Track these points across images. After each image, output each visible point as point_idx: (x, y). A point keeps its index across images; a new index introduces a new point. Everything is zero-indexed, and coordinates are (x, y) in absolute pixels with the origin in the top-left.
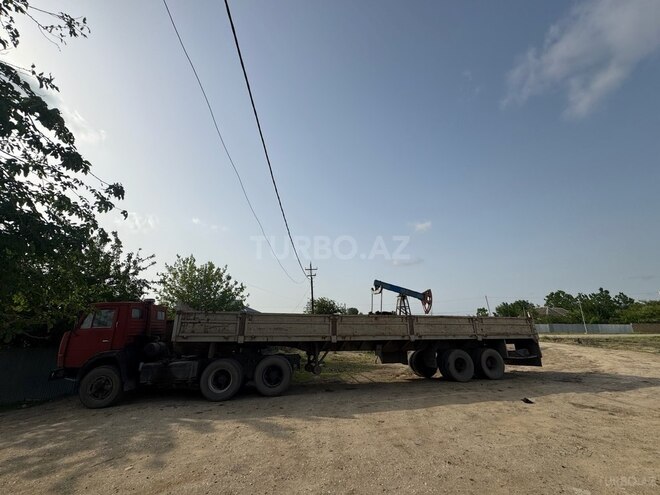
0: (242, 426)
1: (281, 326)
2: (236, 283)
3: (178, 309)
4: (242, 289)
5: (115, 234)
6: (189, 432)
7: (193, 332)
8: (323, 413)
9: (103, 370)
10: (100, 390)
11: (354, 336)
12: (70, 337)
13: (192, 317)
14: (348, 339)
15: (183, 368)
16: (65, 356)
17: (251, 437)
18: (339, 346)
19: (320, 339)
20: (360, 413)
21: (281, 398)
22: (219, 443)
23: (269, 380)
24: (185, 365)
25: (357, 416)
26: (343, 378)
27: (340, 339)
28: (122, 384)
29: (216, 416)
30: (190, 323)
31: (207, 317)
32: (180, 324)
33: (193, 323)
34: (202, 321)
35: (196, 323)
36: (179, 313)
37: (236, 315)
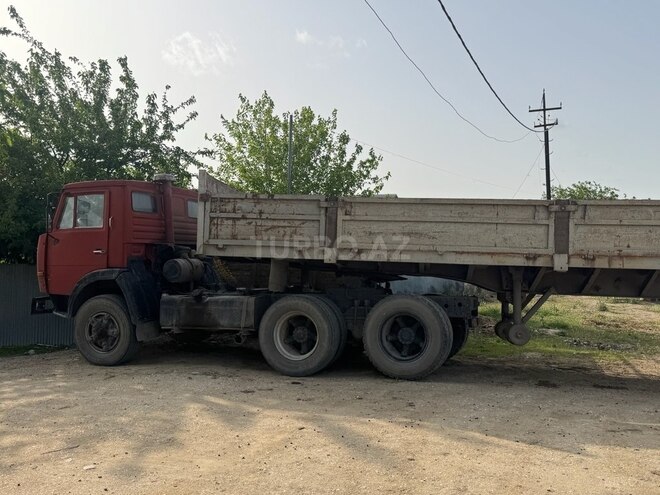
0: (310, 428)
1: (421, 227)
2: (359, 149)
3: (203, 191)
4: (373, 162)
5: (123, 62)
6: (213, 423)
7: (234, 237)
8: (503, 430)
9: (101, 302)
10: (102, 337)
11: (621, 256)
12: (47, 243)
13: (229, 207)
14: (602, 264)
15: (229, 309)
16: (46, 275)
17: (315, 453)
18: (580, 281)
19: (520, 262)
20: (604, 442)
21: (421, 385)
22: (252, 451)
23: (397, 345)
24: (231, 302)
25: (590, 448)
26: (601, 363)
27: (578, 263)
28: (133, 328)
29: (275, 402)
30: (227, 219)
31: (259, 207)
32: (208, 220)
33: (233, 219)
34: (249, 216)
35: (238, 219)
36: (204, 198)
37: (317, 201)
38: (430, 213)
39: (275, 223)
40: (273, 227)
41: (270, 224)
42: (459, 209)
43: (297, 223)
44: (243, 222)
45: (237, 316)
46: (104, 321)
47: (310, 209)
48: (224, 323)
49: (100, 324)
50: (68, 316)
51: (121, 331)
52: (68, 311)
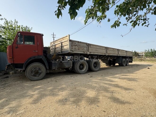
7: (75, 49)
13: (74, 43)
30: (74, 45)
31: (78, 44)
32: (71, 45)
33: (75, 45)
34: (77, 45)
35: (76, 45)
36: (70, 41)
37: (86, 44)
38: (98, 47)
39: (81, 47)
40: (81, 48)
41: (80, 47)
42: (100, 47)
43: (84, 47)
44: (76, 46)
45: (69, 65)
46: (37, 69)
47: (85, 45)
48: (67, 66)
49: (36, 70)
50: (24, 69)
51: (43, 71)
52: (23, 68)
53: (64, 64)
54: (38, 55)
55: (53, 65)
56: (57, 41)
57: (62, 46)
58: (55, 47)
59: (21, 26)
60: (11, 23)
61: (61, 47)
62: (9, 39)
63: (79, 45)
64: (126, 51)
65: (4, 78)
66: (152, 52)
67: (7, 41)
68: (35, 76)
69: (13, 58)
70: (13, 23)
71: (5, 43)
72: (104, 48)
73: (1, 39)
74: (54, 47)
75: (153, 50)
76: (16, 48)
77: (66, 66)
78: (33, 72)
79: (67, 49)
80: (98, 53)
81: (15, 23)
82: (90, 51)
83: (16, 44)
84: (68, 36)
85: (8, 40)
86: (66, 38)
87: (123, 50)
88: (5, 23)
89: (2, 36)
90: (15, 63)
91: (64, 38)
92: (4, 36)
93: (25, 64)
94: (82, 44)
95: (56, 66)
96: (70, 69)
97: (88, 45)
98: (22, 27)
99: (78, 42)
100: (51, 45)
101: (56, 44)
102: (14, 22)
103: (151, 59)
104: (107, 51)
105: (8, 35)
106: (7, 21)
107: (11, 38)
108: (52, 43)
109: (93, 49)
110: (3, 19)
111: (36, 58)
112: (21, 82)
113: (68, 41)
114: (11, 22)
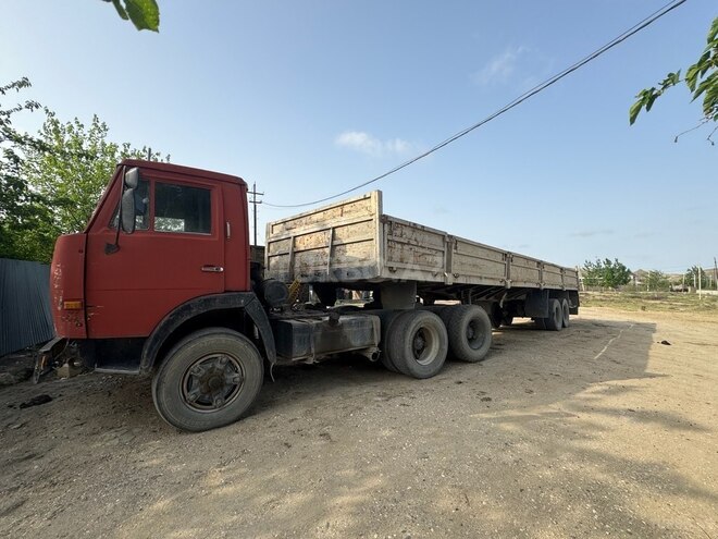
7: (401, 260)
12: (86, 250)
13: (398, 232)
30: (398, 243)
31: (415, 236)
32: (389, 241)
34: (411, 242)
35: (404, 244)
36: (384, 220)
37: (443, 236)
38: (480, 253)
39: (424, 251)
40: (423, 254)
41: (422, 251)
43: (434, 252)
44: (406, 247)
45: (368, 335)
46: (218, 366)
47: (439, 241)
48: (356, 343)
49: (211, 371)
50: (146, 370)
51: (247, 373)
52: (143, 362)
53: (347, 330)
54: (225, 292)
55: (296, 336)
56: (304, 220)
57: (336, 242)
58: (294, 246)
59: (121, 149)
60: (75, 130)
61: (328, 251)
62: (64, 202)
63: (415, 243)
64: (562, 269)
65: (24, 406)
66: (612, 271)
67: (50, 211)
68: (203, 402)
69: (85, 306)
70: (86, 130)
71: (45, 218)
72: (500, 257)
73: (23, 198)
74: (286, 247)
75: (613, 262)
76: (109, 248)
77: (353, 343)
78: (195, 382)
79: (364, 260)
80: (481, 278)
81: (92, 132)
82: (455, 268)
83: (110, 225)
84: (375, 196)
85: (57, 203)
86: (359, 207)
87: (553, 265)
88: (45, 128)
89: (30, 187)
90: (99, 334)
91: (346, 208)
92: (40, 187)
93: (156, 339)
94: (427, 237)
95: (312, 345)
96: (370, 356)
97: (450, 243)
98: (126, 151)
99: (414, 227)
100: (271, 235)
101: (299, 231)
102: (89, 126)
103: (605, 294)
104: (509, 269)
105: (60, 185)
106: (55, 123)
107: (72, 198)
108: (277, 230)
109: (464, 260)
110: (37, 107)
111: (217, 306)
112: (126, 439)
113: (376, 223)
114: (75, 126)
